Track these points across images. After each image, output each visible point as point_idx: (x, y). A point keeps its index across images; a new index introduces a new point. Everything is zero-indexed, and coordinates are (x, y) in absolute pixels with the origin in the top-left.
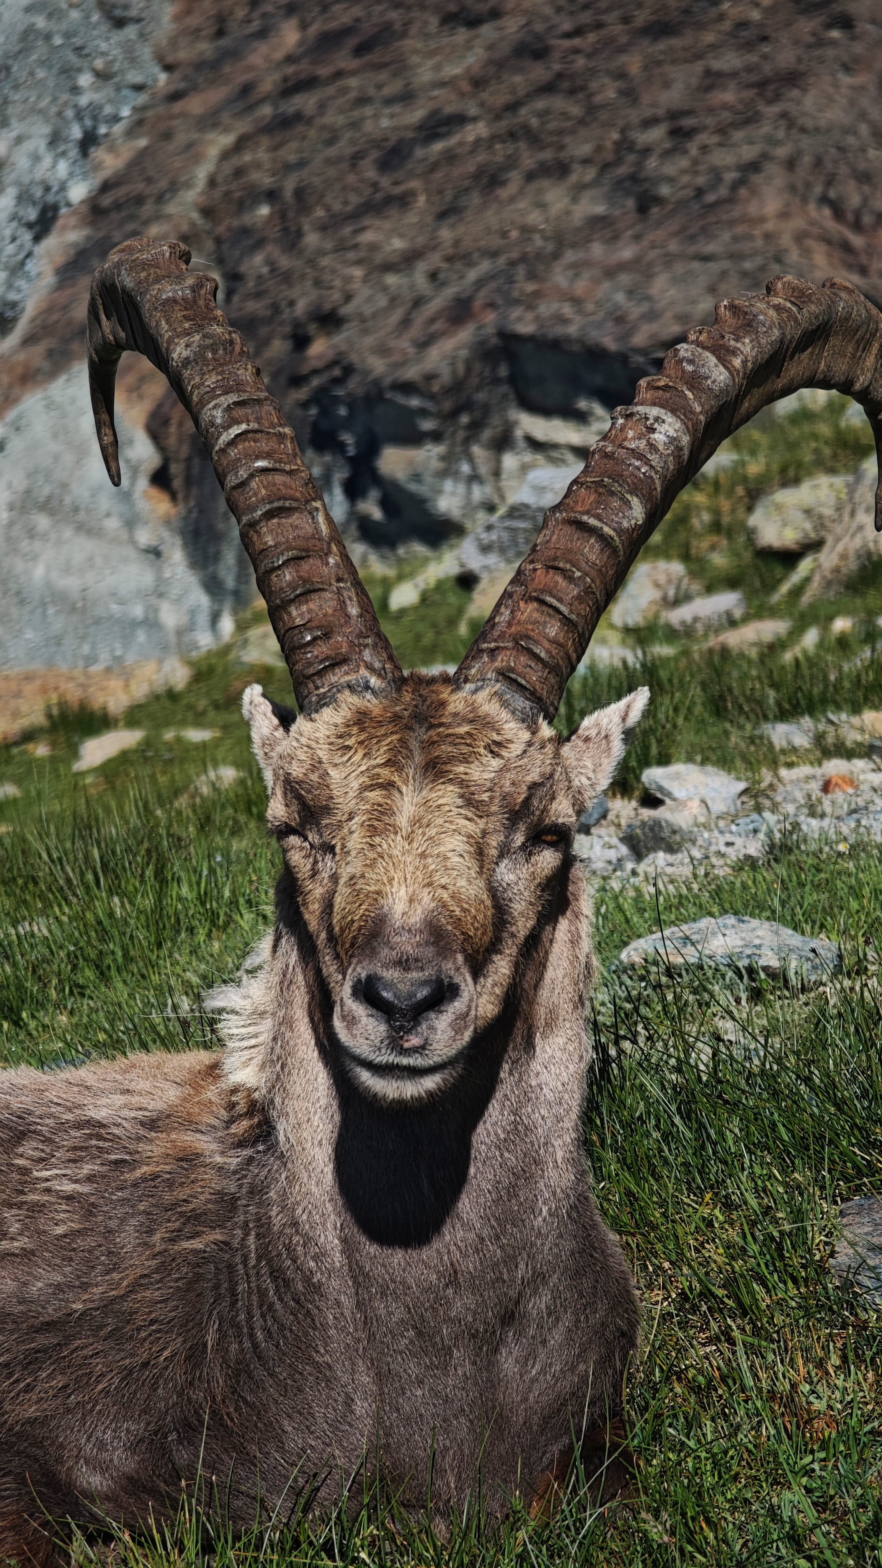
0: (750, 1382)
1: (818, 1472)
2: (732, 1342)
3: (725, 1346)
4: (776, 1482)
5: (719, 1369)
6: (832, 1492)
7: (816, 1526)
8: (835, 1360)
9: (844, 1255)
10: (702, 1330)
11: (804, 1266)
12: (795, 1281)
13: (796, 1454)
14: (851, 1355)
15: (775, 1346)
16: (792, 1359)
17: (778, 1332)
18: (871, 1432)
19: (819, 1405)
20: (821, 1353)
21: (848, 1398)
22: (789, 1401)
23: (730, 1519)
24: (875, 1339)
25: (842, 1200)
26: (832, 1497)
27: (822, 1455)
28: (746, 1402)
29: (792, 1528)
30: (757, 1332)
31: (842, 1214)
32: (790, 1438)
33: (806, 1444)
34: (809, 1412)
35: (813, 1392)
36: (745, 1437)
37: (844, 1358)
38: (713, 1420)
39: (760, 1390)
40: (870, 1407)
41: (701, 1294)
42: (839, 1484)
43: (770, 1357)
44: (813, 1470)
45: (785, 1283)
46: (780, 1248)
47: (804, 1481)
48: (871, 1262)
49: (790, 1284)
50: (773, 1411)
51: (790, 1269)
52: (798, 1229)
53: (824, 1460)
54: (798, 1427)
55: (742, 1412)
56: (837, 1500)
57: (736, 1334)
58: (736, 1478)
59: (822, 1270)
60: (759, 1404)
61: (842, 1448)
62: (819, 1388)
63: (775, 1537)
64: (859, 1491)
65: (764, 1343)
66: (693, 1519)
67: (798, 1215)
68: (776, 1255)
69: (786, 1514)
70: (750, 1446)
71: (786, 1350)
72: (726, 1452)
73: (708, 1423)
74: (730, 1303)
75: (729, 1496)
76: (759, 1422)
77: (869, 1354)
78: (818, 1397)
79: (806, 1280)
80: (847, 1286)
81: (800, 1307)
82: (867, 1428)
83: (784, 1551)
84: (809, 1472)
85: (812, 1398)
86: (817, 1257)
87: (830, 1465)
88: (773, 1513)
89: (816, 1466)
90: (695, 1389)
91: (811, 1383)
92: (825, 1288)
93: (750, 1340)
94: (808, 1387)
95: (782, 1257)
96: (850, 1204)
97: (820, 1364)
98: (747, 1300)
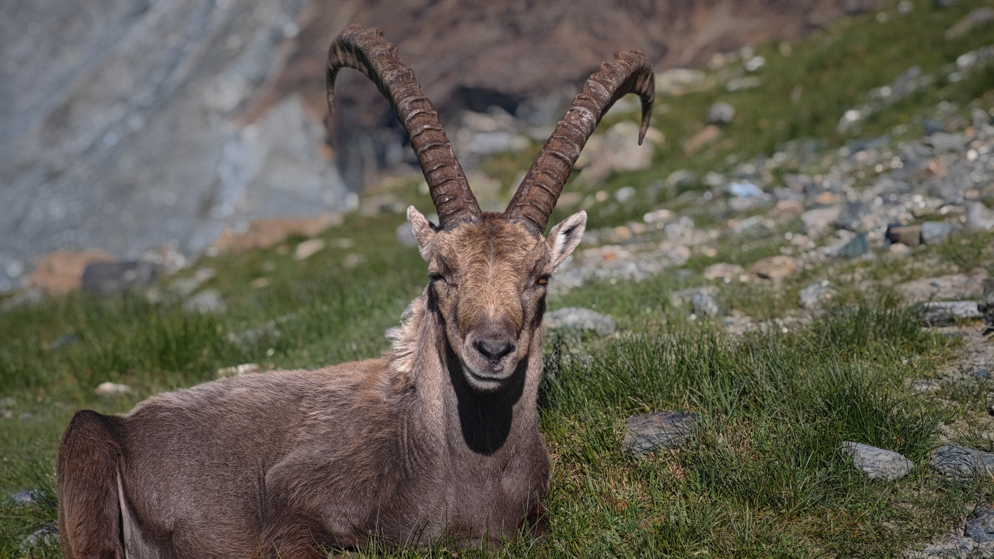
0: (592, 488)
1: (620, 524)
2: (585, 474)
3: (581, 475)
4: (604, 528)
5: (580, 484)
6: (626, 531)
7: (621, 544)
8: (626, 479)
9: (628, 439)
10: (572, 469)
11: (612, 443)
12: (608, 449)
13: (611, 516)
14: (632, 477)
15: (602, 475)
16: (608, 480)
17: (603, 469)
18: (641, 507)
19: (620, 497)
20: (620, 477)
21: (631, 495)
22: (608, 496)
23: (586, 542)
24: (641, 471)
25: (626, 417)
26: (626, 533)
27: (622, 517)
28: (591, 497)
29: (611, 545)
30: (595, 469)
31: (626, 423)
32: (609, 510)
33: (615, 513)
34: (616, 500)
35: (617, 492)
36: (591, 510)
37: (629, 479)
38: (578, 503)
39: (596, 492)
40: (640, 498)
41: (571, 455)
42: (629, 528)
43: (600, 479)
44: (618, 523)
45: (605, 450)
46: (602, 437)
47: (615, 527)
48: (639, 441)
49: (607, 451)
50: (602, 500)
51: (606, 445)
52: (610, 429)
53: (622, 519)
54: (612, 506)
55: (590, 501)
56: (628, 534)
57: (586, 470)
58: (588, 526)
59: (619, 445)
60: (596, 497)
61: (629, 514)
62: (620, 491)
63: (604, 549)
64: (637, 530)
65: (597, 474)
66: (572, 542)
67: (609, 423)
68: (601, 439)
69: (608, 539)
70: (593, 514)
71: (606, 476)
72: (584, 516)
73: (576, 505)
74: (583, 458)
75: (586, 533)
76: (597, 504)
77: (639, 477)
78: (619, 494)
79: (613, 449)
80: (629, 451)
81: (611, 459)
82: (639, 506)
83: (608, 554)
84: (617, 523)
85: (617, 495)
86: (617, 440)
87: (625, 520)
88: (603, 540)
89: (619, 521)
90: (571, 492)
91: (616, 489)
92: (621, 452)
93: (592, 472)
94: (615, 490)
95: (603, 440)
96: (629, 419)
97: (620, 481)
98: (590, 457)
